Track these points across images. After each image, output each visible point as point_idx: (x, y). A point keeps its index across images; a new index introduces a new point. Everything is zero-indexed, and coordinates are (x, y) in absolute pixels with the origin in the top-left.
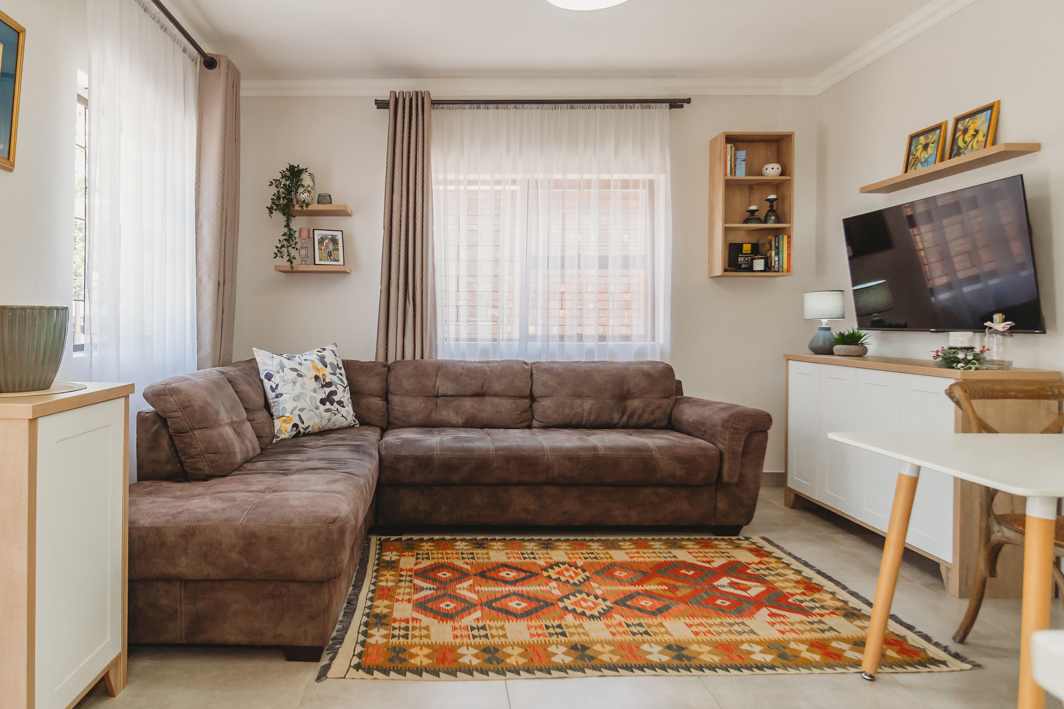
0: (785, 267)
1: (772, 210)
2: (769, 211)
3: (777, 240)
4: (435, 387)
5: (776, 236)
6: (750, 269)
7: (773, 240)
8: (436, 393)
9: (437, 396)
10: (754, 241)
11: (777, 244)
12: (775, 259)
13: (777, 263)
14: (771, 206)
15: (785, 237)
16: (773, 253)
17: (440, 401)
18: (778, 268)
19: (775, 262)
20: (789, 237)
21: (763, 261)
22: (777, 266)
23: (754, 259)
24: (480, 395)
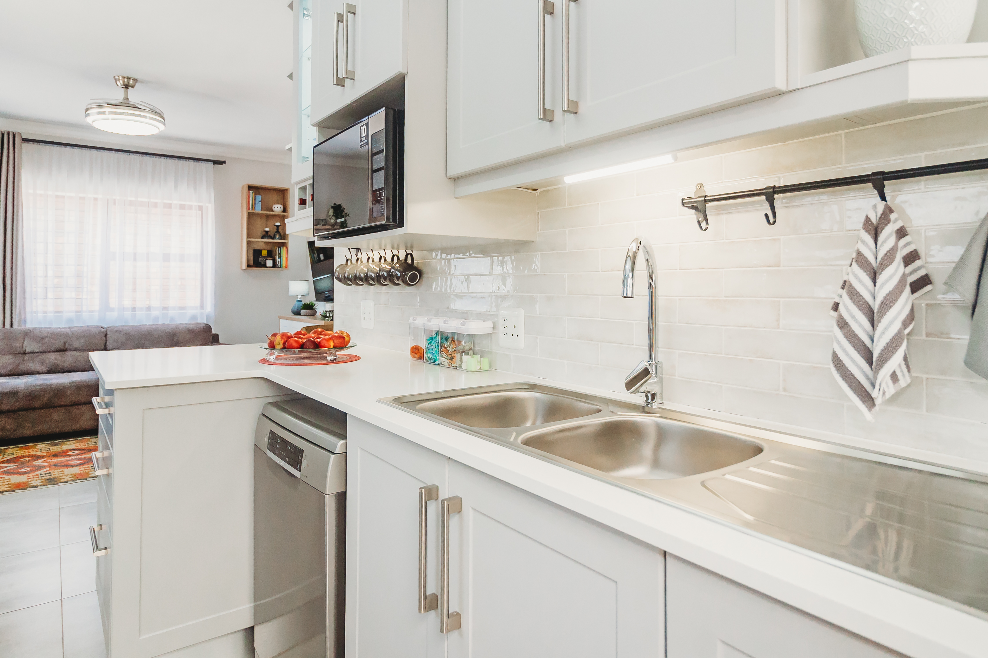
0: (284, 265)
1: (278, 231)
2: (276, 232)
3: (280, 250)
4: (22, 346)
5: (279, 247)
6: (265, 266)
7: (277, 250)
8: (23, 351)
9: (25, 353)
10: (269, 249)
11: (279, 252)
12: (278, 260)
13: (279, 263)
14: (278, 229)
15: (285, 248)
16: (277, 257)
17: (26, 357)
18: (280, 265)
19: (278, 262)
20: (287, 248)
21: (271, 261)
22: (279, 264)
23: (267, 260)
24: (63, 350)
